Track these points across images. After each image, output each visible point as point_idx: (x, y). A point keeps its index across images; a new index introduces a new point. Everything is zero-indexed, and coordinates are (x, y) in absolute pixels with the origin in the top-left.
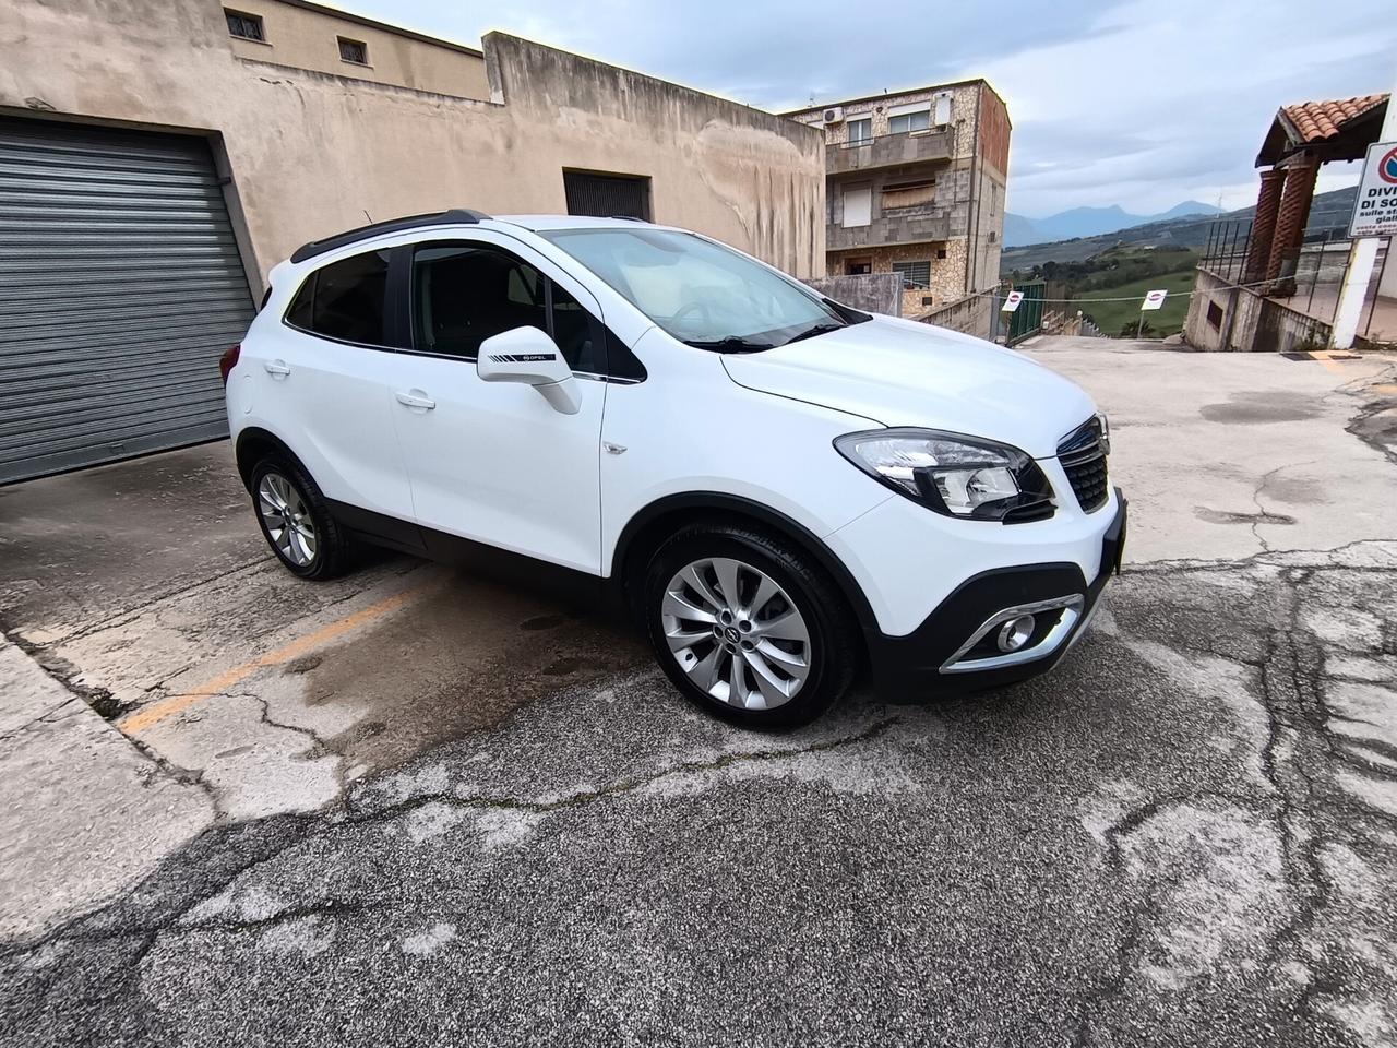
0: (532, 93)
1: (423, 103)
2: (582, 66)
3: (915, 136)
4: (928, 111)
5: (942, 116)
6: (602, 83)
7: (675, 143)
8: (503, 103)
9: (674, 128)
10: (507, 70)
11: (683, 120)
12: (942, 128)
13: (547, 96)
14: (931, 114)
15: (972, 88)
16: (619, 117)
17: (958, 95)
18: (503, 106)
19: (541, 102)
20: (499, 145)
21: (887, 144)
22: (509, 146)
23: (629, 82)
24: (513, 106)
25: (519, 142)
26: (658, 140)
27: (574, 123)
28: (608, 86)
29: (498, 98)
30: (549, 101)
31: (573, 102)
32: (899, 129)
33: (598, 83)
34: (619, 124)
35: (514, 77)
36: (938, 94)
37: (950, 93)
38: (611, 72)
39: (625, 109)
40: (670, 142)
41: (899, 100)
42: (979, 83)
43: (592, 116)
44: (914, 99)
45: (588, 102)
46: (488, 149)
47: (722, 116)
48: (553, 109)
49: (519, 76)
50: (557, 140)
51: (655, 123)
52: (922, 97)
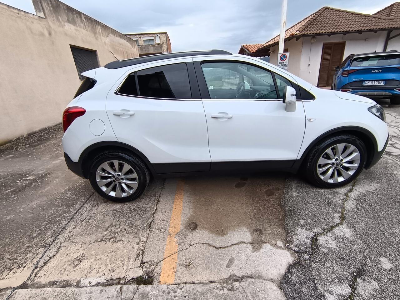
0: (54, 16)
1: (11, 11)
2: (70, 9)
3: (152, 46)
4: (154, 39)
5: (158, 41)
6: (77, 16)
7: (101, 40)
8: (44, 17)
9: (100, 35)
10: (44, 5)
11: (102, 33)
12: (159, 44)
13: (60, 17)
14: (155, 40)
15: (164, 34)
16: (84, 29)
17: (161, 36)
18: (45, 18)
19: (58, 19)
20: (46, 33)
21: (145, 47)
22: (50, 34)
23: (85, 18)
24: (48, 19)
25: (53, 33)
26: (96, 39)
27: (71, 29)
28: (79, 18)
29: (42, 15)
30: (61, 20)
31: (69, 21)
32: (147, 43)
33: (75, 16)
34: (84, 31)
35: (47, 8)
36: (156, 35)
37: (159, 35)
38: (79, 13)
39: (85, 27)
40: (100, 39)
41: (145, 36)
42: (166, 33)
43: (75, 27)
44: (149, 35)
45: (74, 23)
46: (42, 34)
47: (112, 33)
48: (63, 23)
49: (48, 8)
50: (66, 34)
51: (95, 33)
52: (152, 35)
